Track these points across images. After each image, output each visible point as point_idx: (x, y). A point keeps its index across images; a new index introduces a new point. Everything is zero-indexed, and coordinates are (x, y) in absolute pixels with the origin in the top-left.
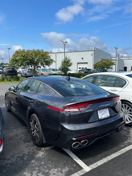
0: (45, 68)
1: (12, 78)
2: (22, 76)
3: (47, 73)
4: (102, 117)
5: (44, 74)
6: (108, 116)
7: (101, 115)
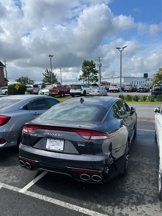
1: (156, 97)
6: (61, 150)
7: (50, 144)
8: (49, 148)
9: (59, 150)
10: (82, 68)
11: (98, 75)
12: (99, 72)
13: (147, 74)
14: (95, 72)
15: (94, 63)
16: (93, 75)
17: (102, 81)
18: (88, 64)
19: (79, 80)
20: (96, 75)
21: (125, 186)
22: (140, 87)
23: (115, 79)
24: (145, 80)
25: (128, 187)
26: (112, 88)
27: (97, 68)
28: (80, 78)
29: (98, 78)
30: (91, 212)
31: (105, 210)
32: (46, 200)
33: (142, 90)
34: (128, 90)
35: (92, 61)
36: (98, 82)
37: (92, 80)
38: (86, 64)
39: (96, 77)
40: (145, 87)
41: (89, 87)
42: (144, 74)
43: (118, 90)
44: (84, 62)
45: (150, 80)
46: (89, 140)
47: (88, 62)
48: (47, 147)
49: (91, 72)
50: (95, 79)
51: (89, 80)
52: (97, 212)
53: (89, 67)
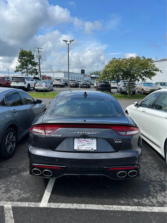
0: (145, 81)
2: (118, 92)
3: (149, 89)
4: (79, 149)
5: (145, 90)
6: (93, 149)
7: (78, 145)
8: (78, 149)
9: (92, 149)
10: (19, 59)
11: (37, 68)
12: (38, 64)
13: (84, 70)
14: (34, 64)
15: (32, 54)
16: (32, 68)
17: (42, 74)
18: (26, 55)
19: (15, 72)
20: (35, 68)
21: (141, 177)
22: (83, 83)
23: (55, 74)
24: (82, 76)
25: (144, 177)
26: (56, 83)
27: (36, 60)
28: (17, 70)
29: (37, 71)
30: (134, 208)
31: (143, 202)
32: (80, 208)
33: (85, 86)
34: (72, 85)
35: (30, 51)
36: (38, 75)
37: (31, 73)
38: (23, 54)
39: (36, 70)
40: (88, 83)
41: (33, 80)
42: (82, 70)
43: (62, 85)
44: (21, 51)
45: (87, 76)
46: (125, 136)
47: (25, 52)
48: (76, 148)
49: (30, 64)
50: (35, 72)
51: (27, 72)
52: (139, 207)
53: (27, 58)
